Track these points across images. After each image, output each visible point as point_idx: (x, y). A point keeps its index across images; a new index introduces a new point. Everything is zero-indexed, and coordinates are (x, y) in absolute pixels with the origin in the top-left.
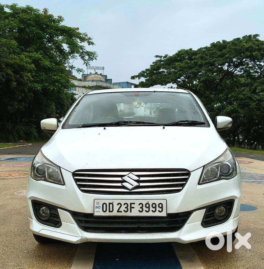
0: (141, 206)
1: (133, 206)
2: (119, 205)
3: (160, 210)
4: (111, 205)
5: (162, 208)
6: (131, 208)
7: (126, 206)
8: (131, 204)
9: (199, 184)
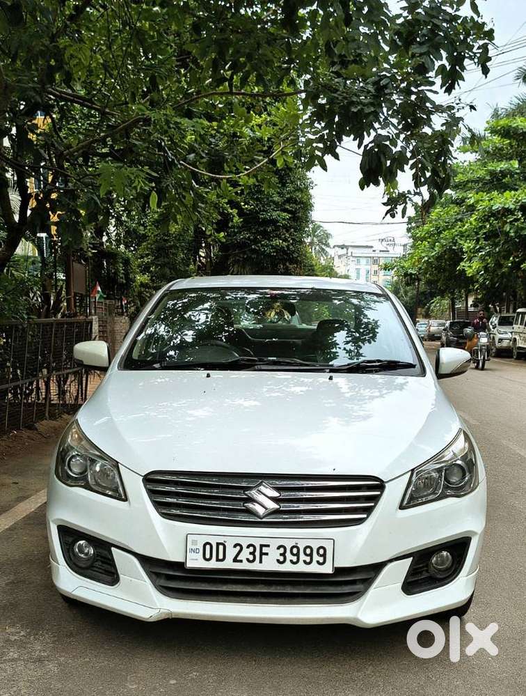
0: (282, 550)
1: (265, 550)
2: (238, 548)
3: (321, 560)
4: (221, 547)
5: (324, 556)
6: (262, 554)
7: (251, 549)
8: (262, 546)
9: (401, 507)
